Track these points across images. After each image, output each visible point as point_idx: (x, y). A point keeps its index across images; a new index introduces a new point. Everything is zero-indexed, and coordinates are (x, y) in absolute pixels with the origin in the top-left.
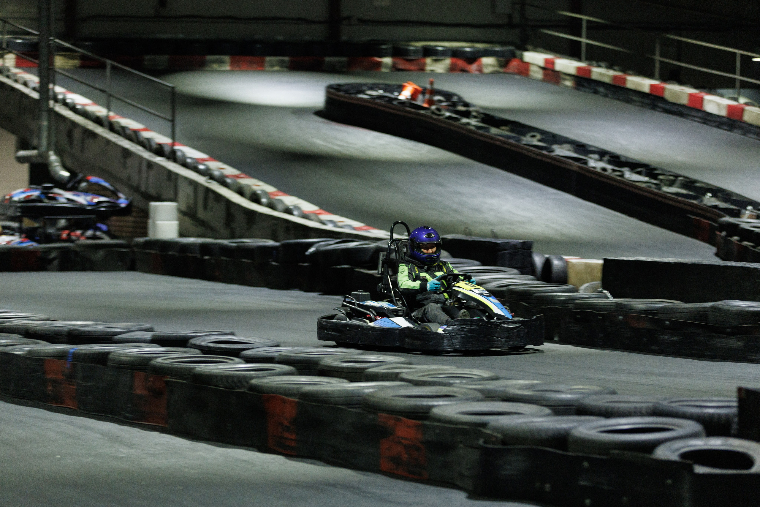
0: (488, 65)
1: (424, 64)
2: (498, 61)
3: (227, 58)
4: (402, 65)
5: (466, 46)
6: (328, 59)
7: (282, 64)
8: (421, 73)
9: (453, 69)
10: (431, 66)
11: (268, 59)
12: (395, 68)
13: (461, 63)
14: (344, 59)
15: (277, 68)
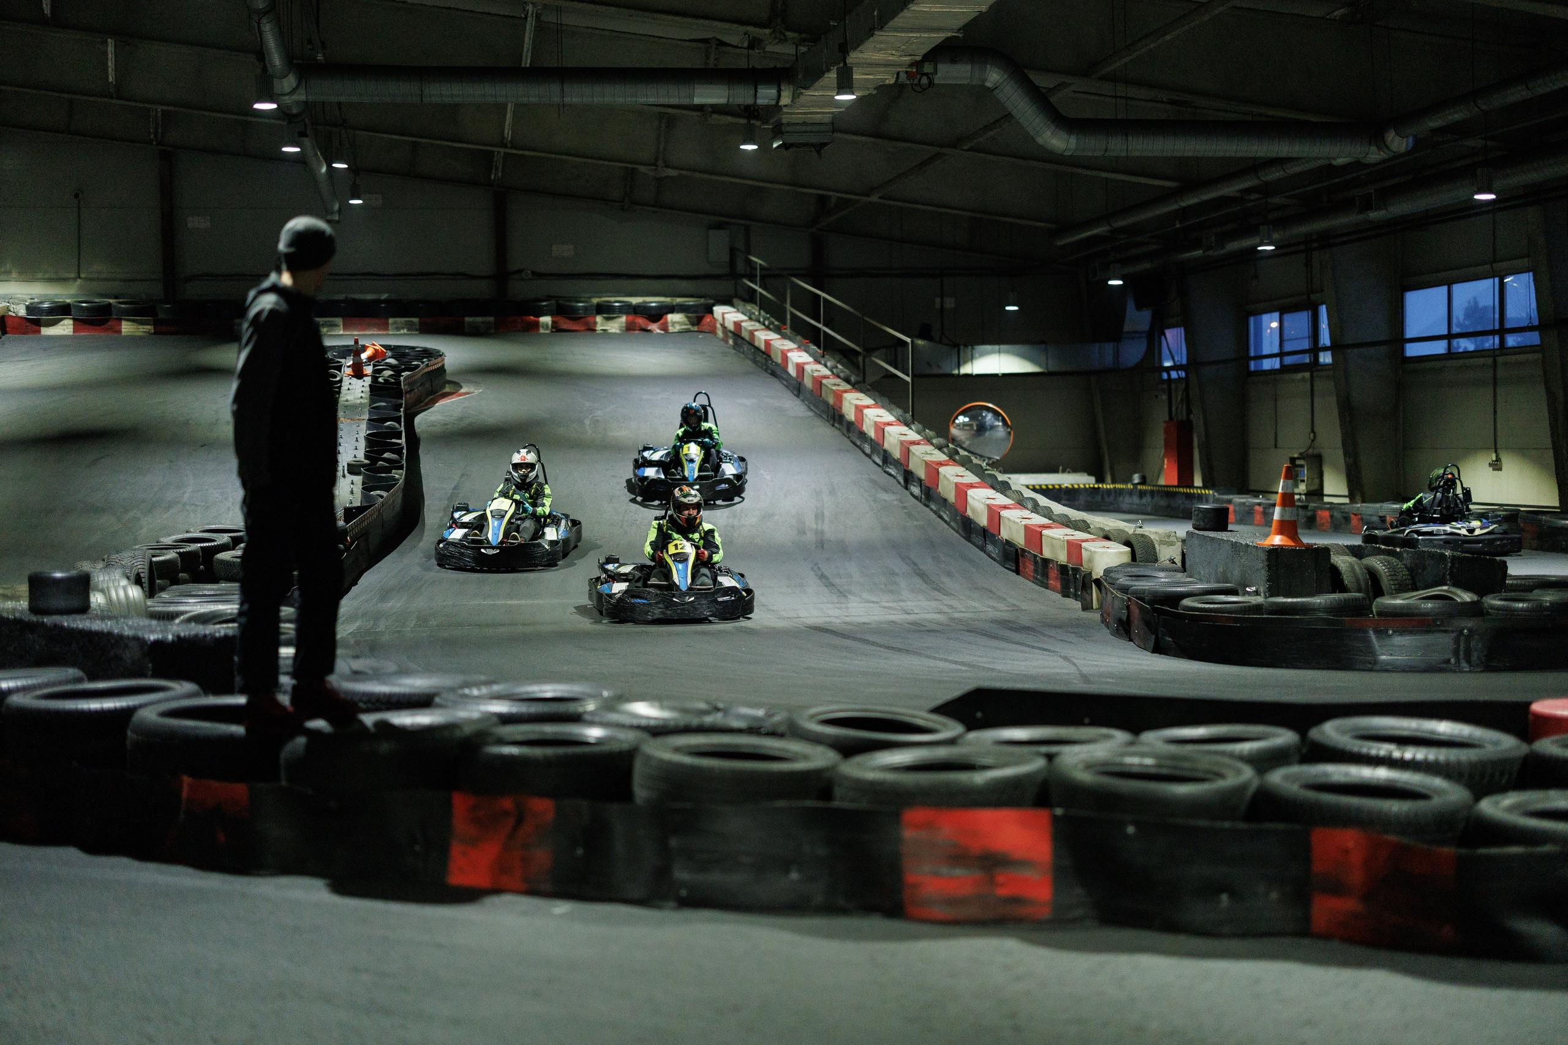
0: (674, 323)
1: (596, 323)
2: (687, 317)
3: (339, 321)
4: (565, 324)
5: (653, 301)
6: (468, 319)
7: (410, 327)
8: (589, 333)
9: (630, 328)
10: (602, 325)
11: (391, 320)
12: (556, 329)
13: (641, 321)
14: (492, 319)
15: (405, 331)
